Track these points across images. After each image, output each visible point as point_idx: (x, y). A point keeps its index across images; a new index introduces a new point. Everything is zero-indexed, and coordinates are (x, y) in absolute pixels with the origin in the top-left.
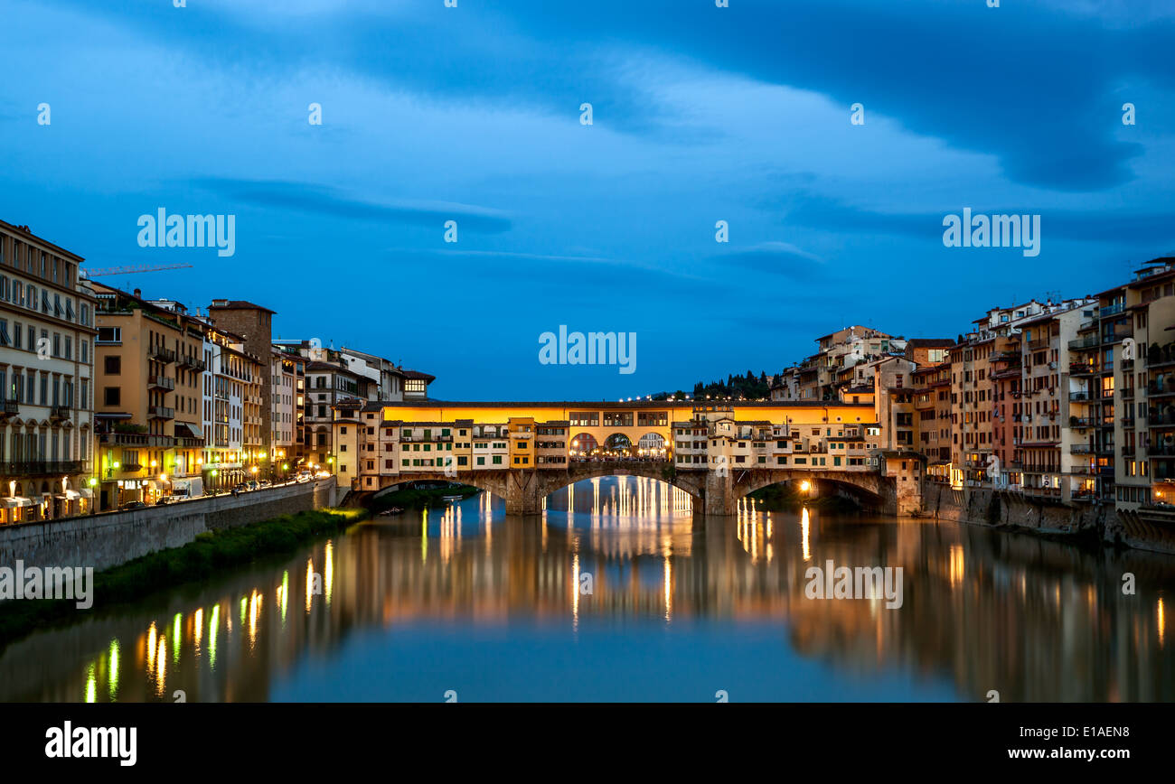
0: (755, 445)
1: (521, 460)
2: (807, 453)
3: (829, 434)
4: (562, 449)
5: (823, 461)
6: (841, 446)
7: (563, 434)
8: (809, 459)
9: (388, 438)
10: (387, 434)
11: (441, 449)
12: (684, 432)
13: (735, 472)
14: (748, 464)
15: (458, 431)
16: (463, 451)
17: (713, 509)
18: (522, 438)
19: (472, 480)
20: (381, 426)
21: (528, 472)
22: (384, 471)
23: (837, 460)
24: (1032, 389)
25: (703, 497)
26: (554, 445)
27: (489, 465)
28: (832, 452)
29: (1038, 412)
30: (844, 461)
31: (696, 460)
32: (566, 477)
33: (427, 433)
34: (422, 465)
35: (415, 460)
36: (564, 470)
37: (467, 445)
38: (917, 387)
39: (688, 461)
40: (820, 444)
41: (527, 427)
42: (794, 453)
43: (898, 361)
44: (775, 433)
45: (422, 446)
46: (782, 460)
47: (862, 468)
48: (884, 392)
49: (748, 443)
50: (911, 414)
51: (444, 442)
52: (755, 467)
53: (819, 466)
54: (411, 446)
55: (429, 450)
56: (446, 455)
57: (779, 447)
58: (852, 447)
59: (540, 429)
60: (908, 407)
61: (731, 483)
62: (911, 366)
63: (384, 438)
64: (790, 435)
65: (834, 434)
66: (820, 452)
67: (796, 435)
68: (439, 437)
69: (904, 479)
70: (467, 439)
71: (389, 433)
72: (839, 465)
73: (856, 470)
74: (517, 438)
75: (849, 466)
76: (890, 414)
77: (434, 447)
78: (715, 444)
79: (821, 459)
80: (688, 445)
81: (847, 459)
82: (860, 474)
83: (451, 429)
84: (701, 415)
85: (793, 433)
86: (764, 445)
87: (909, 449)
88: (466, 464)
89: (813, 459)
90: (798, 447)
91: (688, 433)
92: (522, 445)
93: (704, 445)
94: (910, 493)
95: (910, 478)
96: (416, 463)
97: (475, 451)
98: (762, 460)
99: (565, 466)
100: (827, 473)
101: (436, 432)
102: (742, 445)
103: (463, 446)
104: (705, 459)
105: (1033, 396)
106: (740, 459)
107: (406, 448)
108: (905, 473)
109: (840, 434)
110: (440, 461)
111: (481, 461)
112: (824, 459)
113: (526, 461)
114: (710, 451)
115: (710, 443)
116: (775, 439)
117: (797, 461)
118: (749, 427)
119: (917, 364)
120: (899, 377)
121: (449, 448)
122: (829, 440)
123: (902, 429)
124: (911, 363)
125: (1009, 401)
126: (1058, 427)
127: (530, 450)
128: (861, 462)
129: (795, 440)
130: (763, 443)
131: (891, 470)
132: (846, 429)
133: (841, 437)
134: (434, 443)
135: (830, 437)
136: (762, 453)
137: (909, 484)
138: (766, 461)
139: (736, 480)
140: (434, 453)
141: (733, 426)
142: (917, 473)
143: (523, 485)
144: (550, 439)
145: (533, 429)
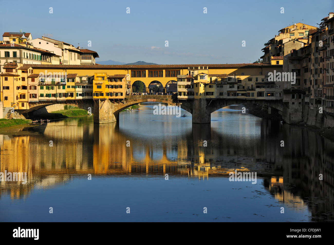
0: (218, 87)
1: (99, 94)
3: (257, 81)
4: (121, 89)
5: (253, 95)
6: (263, 87)
7: (121, 81)
9: (32, 83)
10: (32, 81)
11: (60, 89)
13: (208, 100)
14: (214, 96)
16: (71, 90)
17: (196, 118)
18: (99, 84)
20: (28, 77)
22: (31, 99)
26: (117, 87)
28: (257, 90)
31: (188, 94)
32: (123, 103)
33: (53, 81)
34: (50, 96)
35: (46, 94)
36: (122, 100)
37: (73, 87)
39: (184, 95)
40: (252, 85)
41: (103, 78)
42: (238, 90)
43: (294, 42)
44: (229, 80)
45: (50, 87)
47: (274, 98)
49: (214, 85)
51: (62, 85)
52: (218, 98)
53: (251, 97)
54: (45, 87)
55: (54, 89)
56: (62, 91)
57: (230, 87)
61: (205, 106)
62: (301, 44)
63: (30, 82)
64: (237, 81)
65: (260, 81)
66: (252, 90)
67: (240, 81)
68: (59, 83)
69: (293, 103)
70: (73, 84)
71: (33, 80)
72: (262, 96)
73: (271, 99)
74: (96, 83)
75: (266, 97)
80: (184, 86)
81: (266, 94)
82: (273, 101)
84: (191, 71)
86: (222, 87)
88: (73, 96)
91: (184, 80)
92: (99, 87)
93: (192, 87)
94: (296, 111)
95: (296, 103)
96: (48, 95)
97: (77, 89)
98: (221, 94)
99: (123, 97)
100: (255, 100)
102: (211, 87)
103: (71, 87)
104: (192, 94)
106: (211, 94)
107: (42, 88)
108: (293, 100)
112: (254, 93)
114: (195, 90)
115: (195, 86)
116: (228, 83)
119: (304, 44)
120: (294, 51)
127: (103, 89)
128: (272, 95)
129: (239, 84)
130: (222, 85)
131: (286, 99)
132: (266, 78)
133: (263, 82)
134: (56, 86)
135: (257, 82)
136: (222, 90)
137: (296, 106)
138: (224, 94)
139: (208, 104)
140: (56, 90)
141: (206, 77)
142: (300, 100)
143: (100, 107)
144: (114, 83)
145: (106, 78)
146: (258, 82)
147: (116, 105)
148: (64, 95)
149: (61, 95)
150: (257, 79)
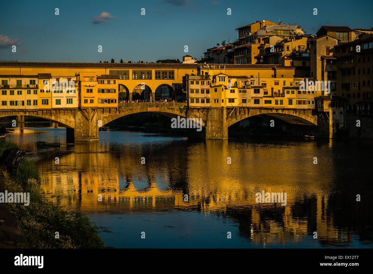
0: (240, 92)
1: (89, 101)
2: (272, 96)
4: (114, 94)
5: (282, 102)
6: (293, 93)
7: (115, 83)
8: (273, 100)
11: (30, 93)
12: (195, 82)
13: (229, 109)
14: (236, 104)
15: (41, 81)
17: (214, 133)
18: (90, 86)
19: (51, 115)
21: (93, 109)
23: (290, 102)
26: (109, 91)
27: (64, 105)
28: (287, 96)
30: (294, 101)
31: (203, 102)
32: (116, 113)
33: (19, 83)
34: (16, 104)
35: (11, 101)
37: (48, 91)
39: (197, 101)
40: (279, 91)
41: (91, 79)
42: (264, 97)
43: (327, 37)
44: (252, 84)
45: (15, 91)
46: (257, 101)
48: (319, 58)
49: (236, 90)
50: (336, 72)
51: (32, 88)
52: (240, 106)
53: (279, 106)
54: (8, 92)
55: (21, 94)
56: (32, 97)
57: (255, 93)
58: (299, 93)
60: (334, 68)
61: (226, 116)
62: (335, 41)
64: (261, 85)
65: (288, 85)
66: (279, 96)
67: (264, 85)
68: (28, 85)
69: (334, 113)
72: (292, 104)
73: (302, 108)
74: (86, 86)
75: (298, 105)
76: (323, 72)
78: (216, 90)
79: (281, 100)
80: (197, 91)
81: (296, 101)
82: (304, 110)
83: (36, 79)
84: (204, 71)
85: (262, 84)
86: (245, 92)
87: (334, 94)
88: (47, 104)
89: (276, 100)
90: (266, 93)
91: (197, 83)
92: (90, 91)
93: (208, 92)
94: (337, 122)
95: (337, 113)
96: (12, 103)
97: (54, 95)
98: (244, 101)
99: (116, 105)
101: (25, 81)
102: (233, 91)
103: (45, 91)
104: (208, 101)
106: (232, 100)
107: (4, 93)
108: (334, 109)
109: (291, 84)
110: (29, 102)
111: (58, 102)
113: (92, 101)
114: (213, 95)
115: (212, 90)
116: (252, 87)
117: (266, 102)
118: (235, 80)
119: (339, 41)
120: (328, 48)
121: (35, 93)
122: (285, 88)
124: (335, 39)
127: (95, 94)
128: (304, 103)
129: (265, 88)
130: (245, 90)
131: (326, 107)
132: (295, 81)
133: (292, 86)
134: (24, 89)
135: (284, 86)
136: (244, 96)
137: (337, 116)
138: (247, 101)
139: (228, 114)
140: (25, 96)
141: (227, 78)
142: (342, 109)
143: (90, 118)
144: (105, 86)
145: (95, 79)
146: (286, 86)
147: (105, 116)
148: (35, 103)
149: (32, 103)
150: (284, 82)
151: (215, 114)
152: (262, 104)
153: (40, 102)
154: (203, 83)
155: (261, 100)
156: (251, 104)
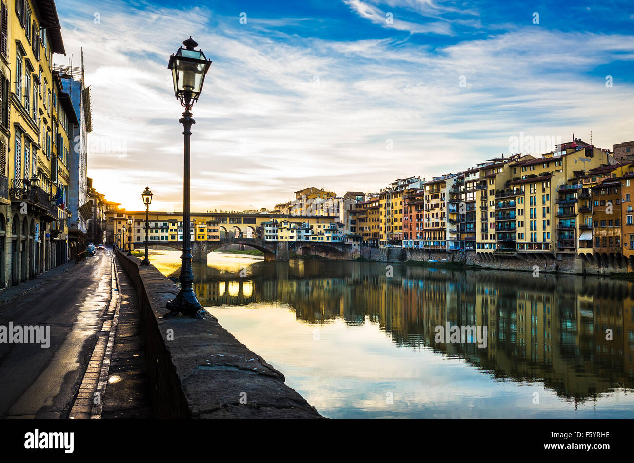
0: (297, 232)
1: (201, 237)
2: (316, 235)
3: (324, 228)
4: (217, 233)
5: (323, 238)
6: (329, 233)
7: (218, 226)
8: (317, 237)
9: (138, 227)
11: (163, 232)
13: (290, 243)
14: (294, 239)
15: (171, 224)
16: (173, 233)
17: (281, 257)
18: (202, 228)
19: (177, 245)
20: (135, 222)
21: (204, 242)
22: (136, 241)
23: (328, 238)
24: (430, 208)
25: (275, 253)
26: (214, 231)
28: (326, 235)
29: (433, 217)
30: (330, 238)
31: (274, 238)
32: (218, 244)
33: (157, 225)
34: (154, 239)
35: (151, 237)
36: (218, 242)
37: (175, 230)
38: (358, 210)
39: (270, 238)
40: (321, 231)
41: (203, 223)
42: (312, 235)
43: (350, 199)
44: (304, 227)
45: (154, 231)
46: (307, 238)
47: (338, 241)
48: (346, 211)
49: (294, 231)
50: (355, 220)
51: (165, 229)
52: (297, 240)
53: (321, 240)
54: (149, 230)
55: (158, 232)
56: (165, 234)
57: (306, 232)
58: (333, 233)
59: (209, 223)
60: (355, 218)
63: (137, 227)
64: (310, 228)
65: (326, 228)
66: (321, 235)
67: (312, 228)
68: (162, 227)
69: (355, 245)
70: (175, 228)
71: (139, 224)
72: (329, 240)
74: (199, 228)
75: (332, 240)
76: (348, 220)
77: (160, 231)
78: (282, 231)
80: (270, 231)
81: (332, 238)
82: (336, 243)
83: (168, 223)
84: (275, 219)
86: (300, 232)
87: (355, 234)
88: (175, 239)
89: (319, 237)
90: (313, 232)
91: (270, 226)
92: (202, 230)
93: (277, 232)
94: (356, 251)
97: (179, 233)
98: (299, 238)
99: (219, 240)
100: (324, 243)
101: (161, 224)
102: (292, 232)
103: (173, 230)
104: (277, 237)
105: (430, 211)
106: (292, 237)
107: (147, 231)
108: (355, 243)
109: (328, 227)
110: (163, 237)
111: (182, 237)
113: (203, 237)
114: (280, 234)
115: (279, 231)
116: (304, 229)
117: (313, 238)
118: (294, 225)
120: (351, 206)
121: (167, 231)
122: (325, 230)
123: (352, 226)
124: (355, 200)
125: (414, 213)
126: (444, 222)
127: (205, 232)
128: (337, 239)
129: (312, 230)
131: (350, 241)
134: (160, 229)
136: (300, 235)
137: (357, 247)
138: (301, 238)
139: (289, 246)
140: (160, 234)
141: (289, 224)
142: (359, 243)
143: (202, 248)
144: (212, 228)
145: (205, 223)
147: (212, 246)
148: (167, 238)
149: (165, 237)
150: (324, 226)
151: (281, 246)
152: (311, 240)
153: (170, 237)
154: (274, 227)
155: (310, 237)
156: (304, 240)
